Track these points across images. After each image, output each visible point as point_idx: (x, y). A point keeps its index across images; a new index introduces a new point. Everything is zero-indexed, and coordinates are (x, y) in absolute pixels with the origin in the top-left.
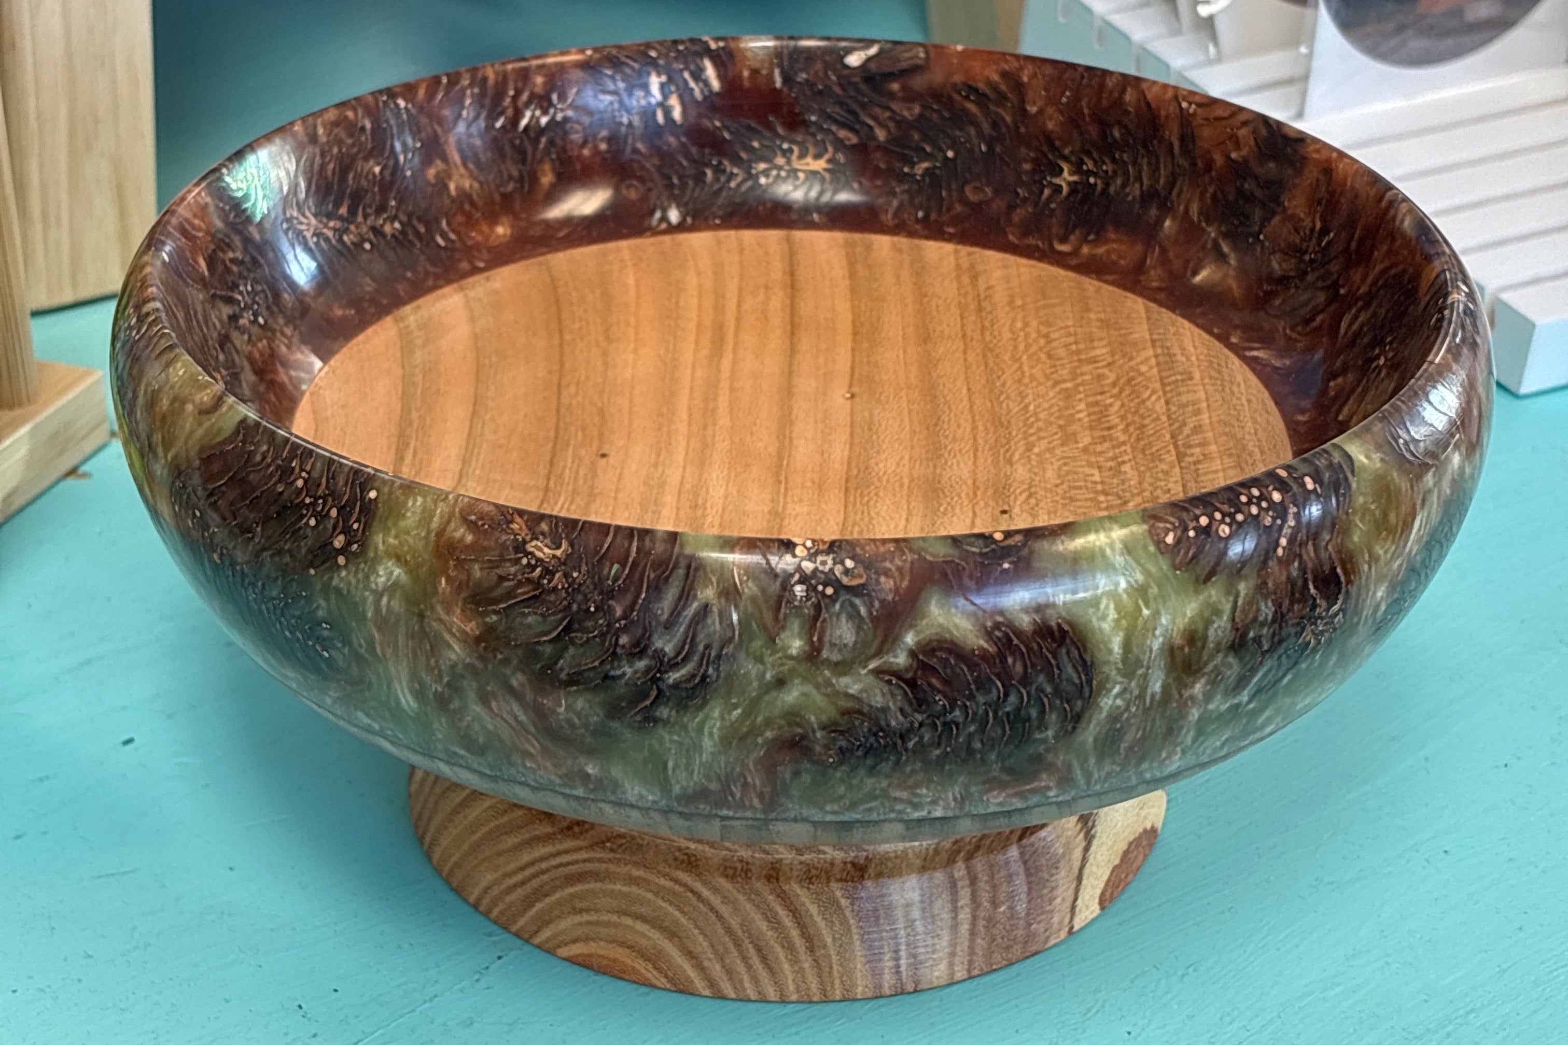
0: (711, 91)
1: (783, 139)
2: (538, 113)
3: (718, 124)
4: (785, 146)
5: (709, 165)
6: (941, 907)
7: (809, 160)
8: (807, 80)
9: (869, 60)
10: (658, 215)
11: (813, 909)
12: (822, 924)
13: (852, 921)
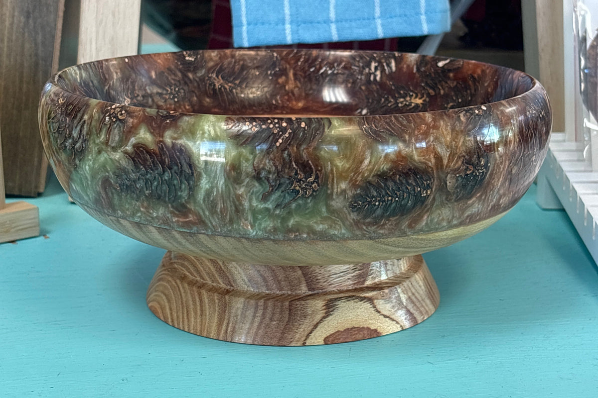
0: (392, 72)
1: (412, 91)
2: (328, 69)
3: (391, 83)
4: (411, 94)
5: (384, 97)
6: (250, 313)
7: (417, 99)
8: (425, 71)
9: (446, 64)
10: (359, 111)
11: (206, 301)
12: (207, 307)
13: (217, 309)
